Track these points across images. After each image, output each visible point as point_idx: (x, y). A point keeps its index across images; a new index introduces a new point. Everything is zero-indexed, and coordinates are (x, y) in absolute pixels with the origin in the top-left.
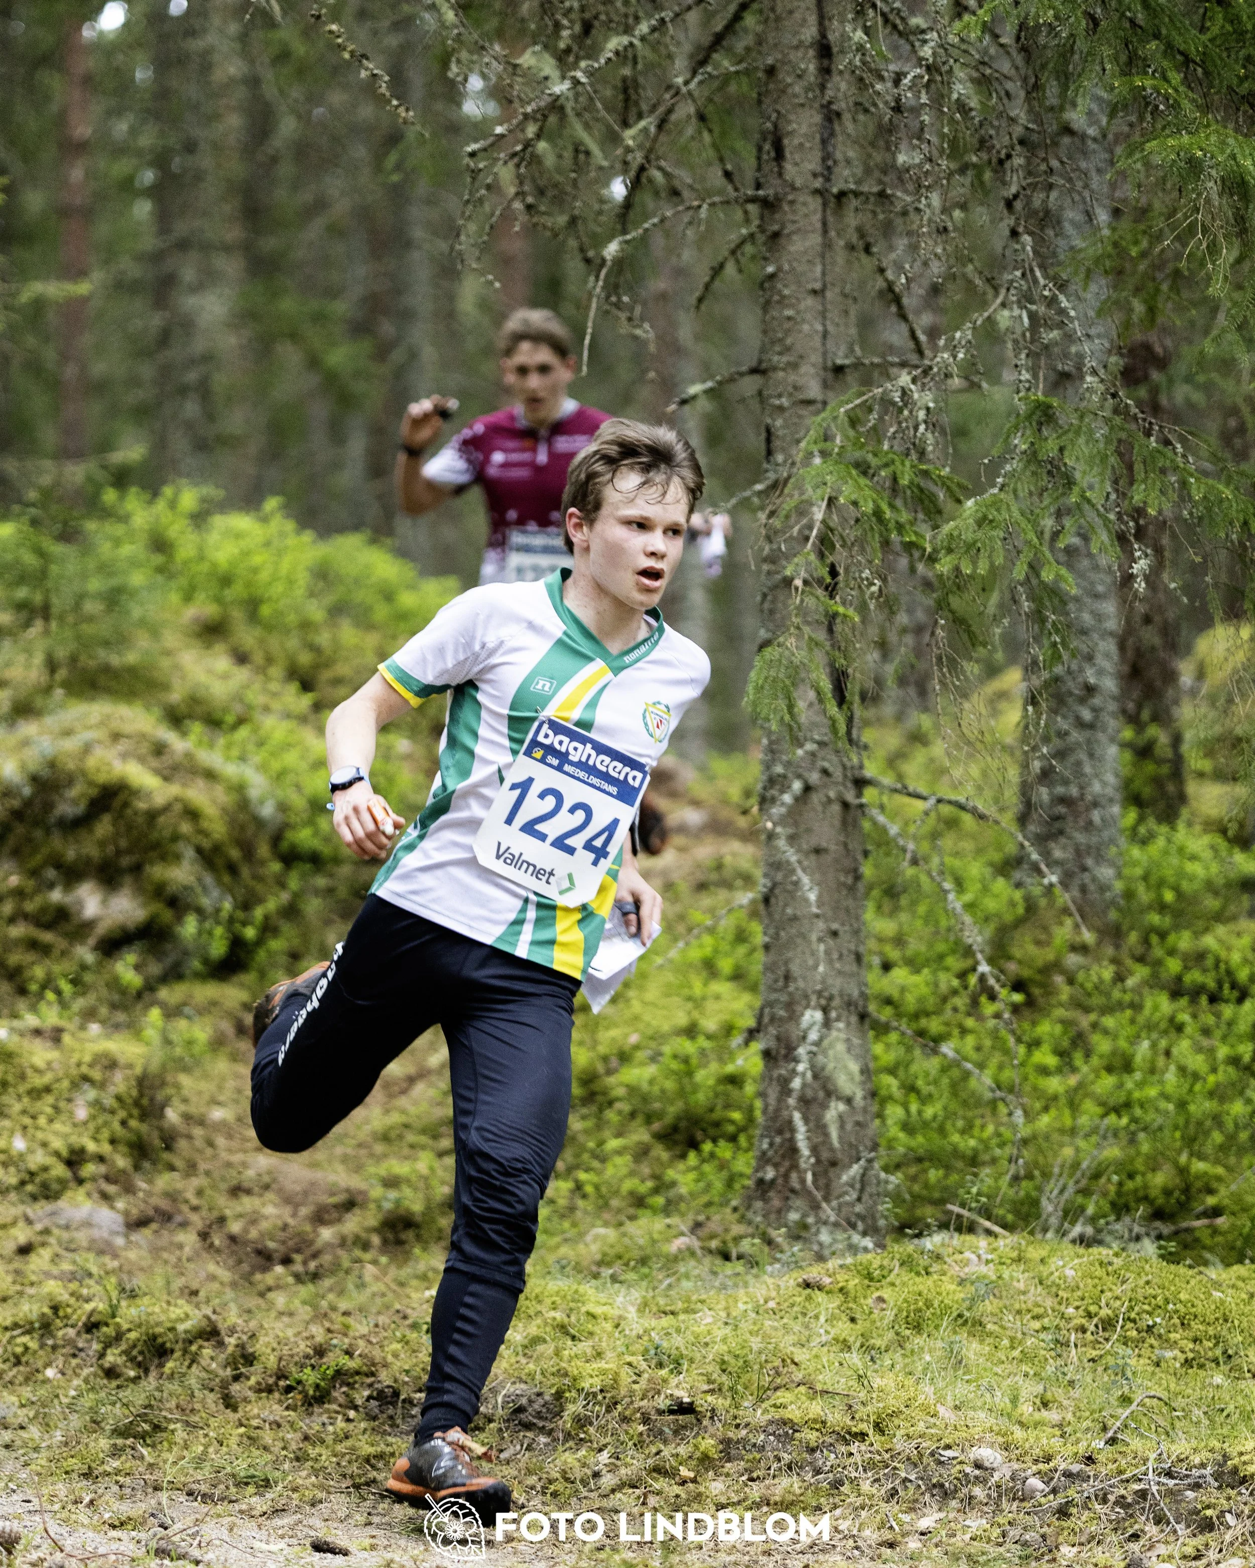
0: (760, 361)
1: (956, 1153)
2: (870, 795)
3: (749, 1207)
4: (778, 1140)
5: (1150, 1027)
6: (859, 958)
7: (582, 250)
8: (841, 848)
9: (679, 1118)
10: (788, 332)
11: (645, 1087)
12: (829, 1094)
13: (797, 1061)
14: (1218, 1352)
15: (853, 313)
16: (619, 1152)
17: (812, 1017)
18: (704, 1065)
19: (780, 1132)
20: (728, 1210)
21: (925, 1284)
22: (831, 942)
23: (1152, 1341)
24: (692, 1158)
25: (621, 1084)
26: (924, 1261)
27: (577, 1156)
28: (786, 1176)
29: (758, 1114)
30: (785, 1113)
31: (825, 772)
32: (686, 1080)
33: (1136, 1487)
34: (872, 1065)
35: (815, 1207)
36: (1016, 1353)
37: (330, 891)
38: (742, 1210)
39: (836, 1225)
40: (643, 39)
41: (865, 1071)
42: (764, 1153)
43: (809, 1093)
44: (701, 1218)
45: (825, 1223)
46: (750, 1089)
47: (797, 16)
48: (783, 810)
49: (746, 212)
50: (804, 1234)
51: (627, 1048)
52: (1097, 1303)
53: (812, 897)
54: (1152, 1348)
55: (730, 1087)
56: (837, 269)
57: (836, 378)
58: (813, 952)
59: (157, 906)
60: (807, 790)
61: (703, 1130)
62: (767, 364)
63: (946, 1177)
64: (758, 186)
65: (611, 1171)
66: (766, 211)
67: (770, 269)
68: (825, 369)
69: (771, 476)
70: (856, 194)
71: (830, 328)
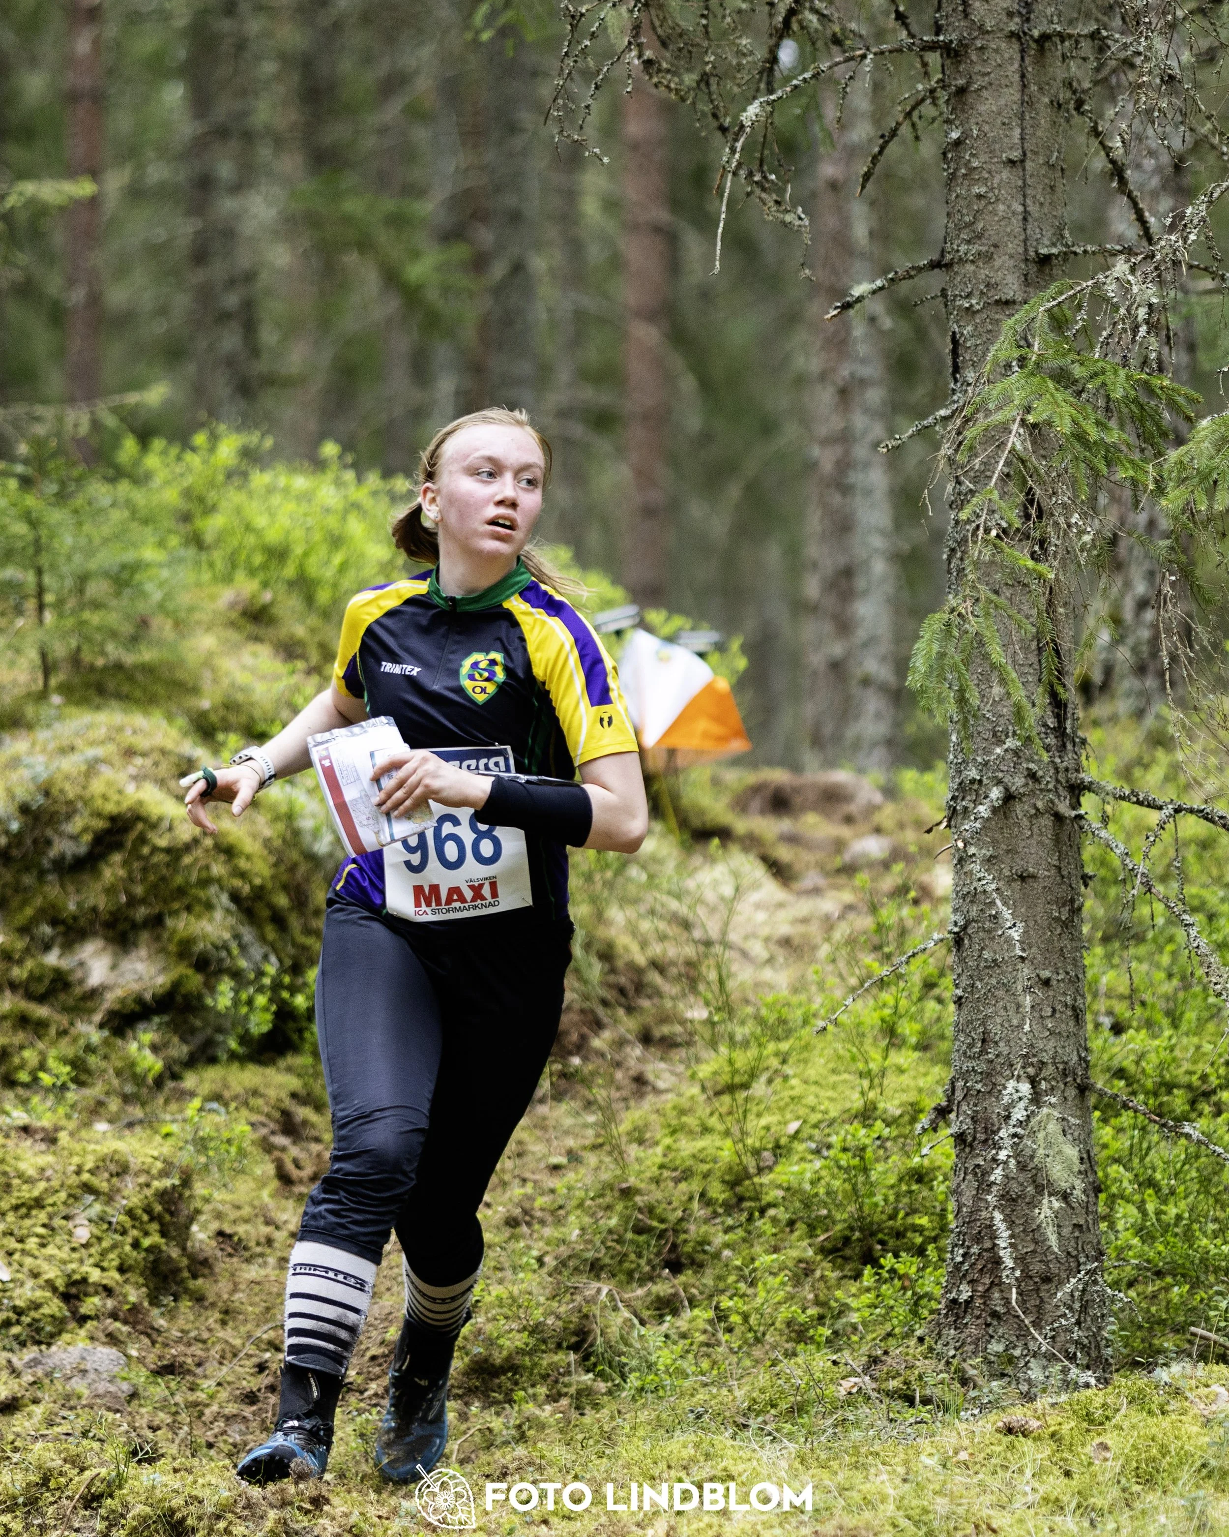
0: (944, 253)
2: (1089, 803)
3: (939, 1337)
4: (975, 1249)
6: (1077, 1015)
7: (715, 116)
8: (1053, 871)
9: (852, 1229)
10: (978, 214)
11: (807, 1187)
12: (1040, 1188)
13: (997, 1147)
15: (1059, 189)
16: (774, 1272)
17: (1016, 1090)
18: (883, 1159)
19: (978, 1239)
20: (912, 1342)
22: (1040, 993)
24: (868, 1277)
25: (777, 1185)
26: (1159, 1397)
27: (720, 1278)
28: (985, 1296)
29: (950, 1217)
30: (984, 1215)
31: (1032, 776)
32: (861, 1179)
34: (1095, 1153)
35: (1024, 1335)
38: (929, 1341)
41: (1088, 1159)
42: (957, 1268)
43: (1015, 1188)
44: (877, 1353)
45: (1035, 1356)
46: (940, 1188)
48: (978, 825)
49: (925, 65)
50: (1009, 1370)
51: (783, 1141)
53: (1015, 934)
55: (915, 1187)
56: (1039, 133)
57: (1040, 271)
58: (1018, 1006)
59: (182, 969)
60: (1009, 798)
61: (882, 1242)
62: (948, 257)
63: (1191, 1292)
64: (938, 30)
65: (762, 1294)
66: (948, 62)
67: (955, 135)
68: (1026, 261)
69: (959, 399)
70: (1062, 37)
71: (1032, 208)
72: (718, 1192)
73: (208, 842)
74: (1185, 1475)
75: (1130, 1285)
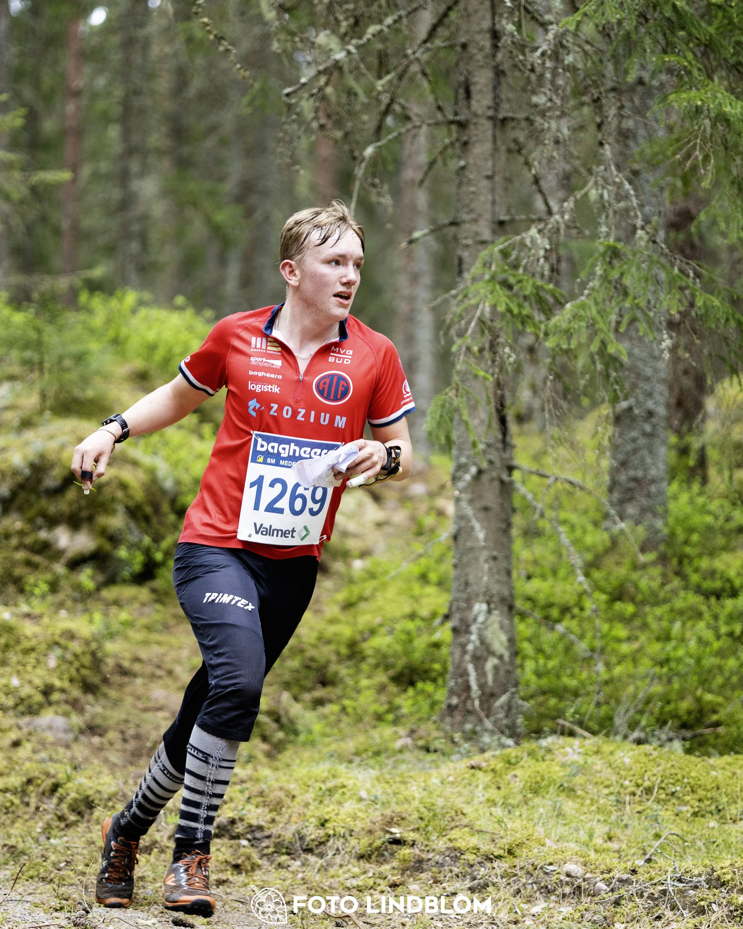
0: (455, 218)
1: (566, 689)
2: (517, 475)
3: (442, 719)
4: (460, 680)
5: (681, 613)
6: (509, 573)
8: (499, 507)
9: (404, 668)
10: (472, 201)
11: (384, 649)
12: (489, 653)
13: (471, 633)
14: (713, 807)
16: (368, 688)
17: (480, 607)
18: (419, 636)
19: (461, 676)
20: (431, 723)
21: (541, 767)
22: (492, 563)
23: (674, 801)
24: (411, 692)
25: (371, 648)
26: (541, 753)
27: (344, 690)
28: (464, 702)
29: (449, 665)
30: (464, 665)
31: (491, 462)
32: (408, 645)
33: (661, 888)
34: (515, 636)
35: (481, 721)
36: (594, 808)
38: (439, 722)
39: (493, 731)
40: (389, 27)
41: (511, 640)
42: (452, 688)
43: (479, 653)
44: (414, 727)
45: (486, 730)
46: (444, 651)
47: (480, 14)
48: (465, 484)
49: (449, 130)
50: (474, 737)
51: (374, 627)
52: (642, 777)
53: (481, 536)
54: (673, 806)
55: (434, 650)
56: (501, 163)
57: (500, 228)
58: (480, 569)
59: (102, 541)
60: (480, 472)
61: (418, 675)
62: (458, 220)
63: (559, 703)
64: (456, 114)
65: (363, 699)
66: (460, 129)
67: (462, 163)
68: (494, 222)
69: (462, 286)
70: (513, 119)
71: (498, 199)
72: (344, 651)
73: (115, 482)
74: (552, 790)
75: (532, 697)
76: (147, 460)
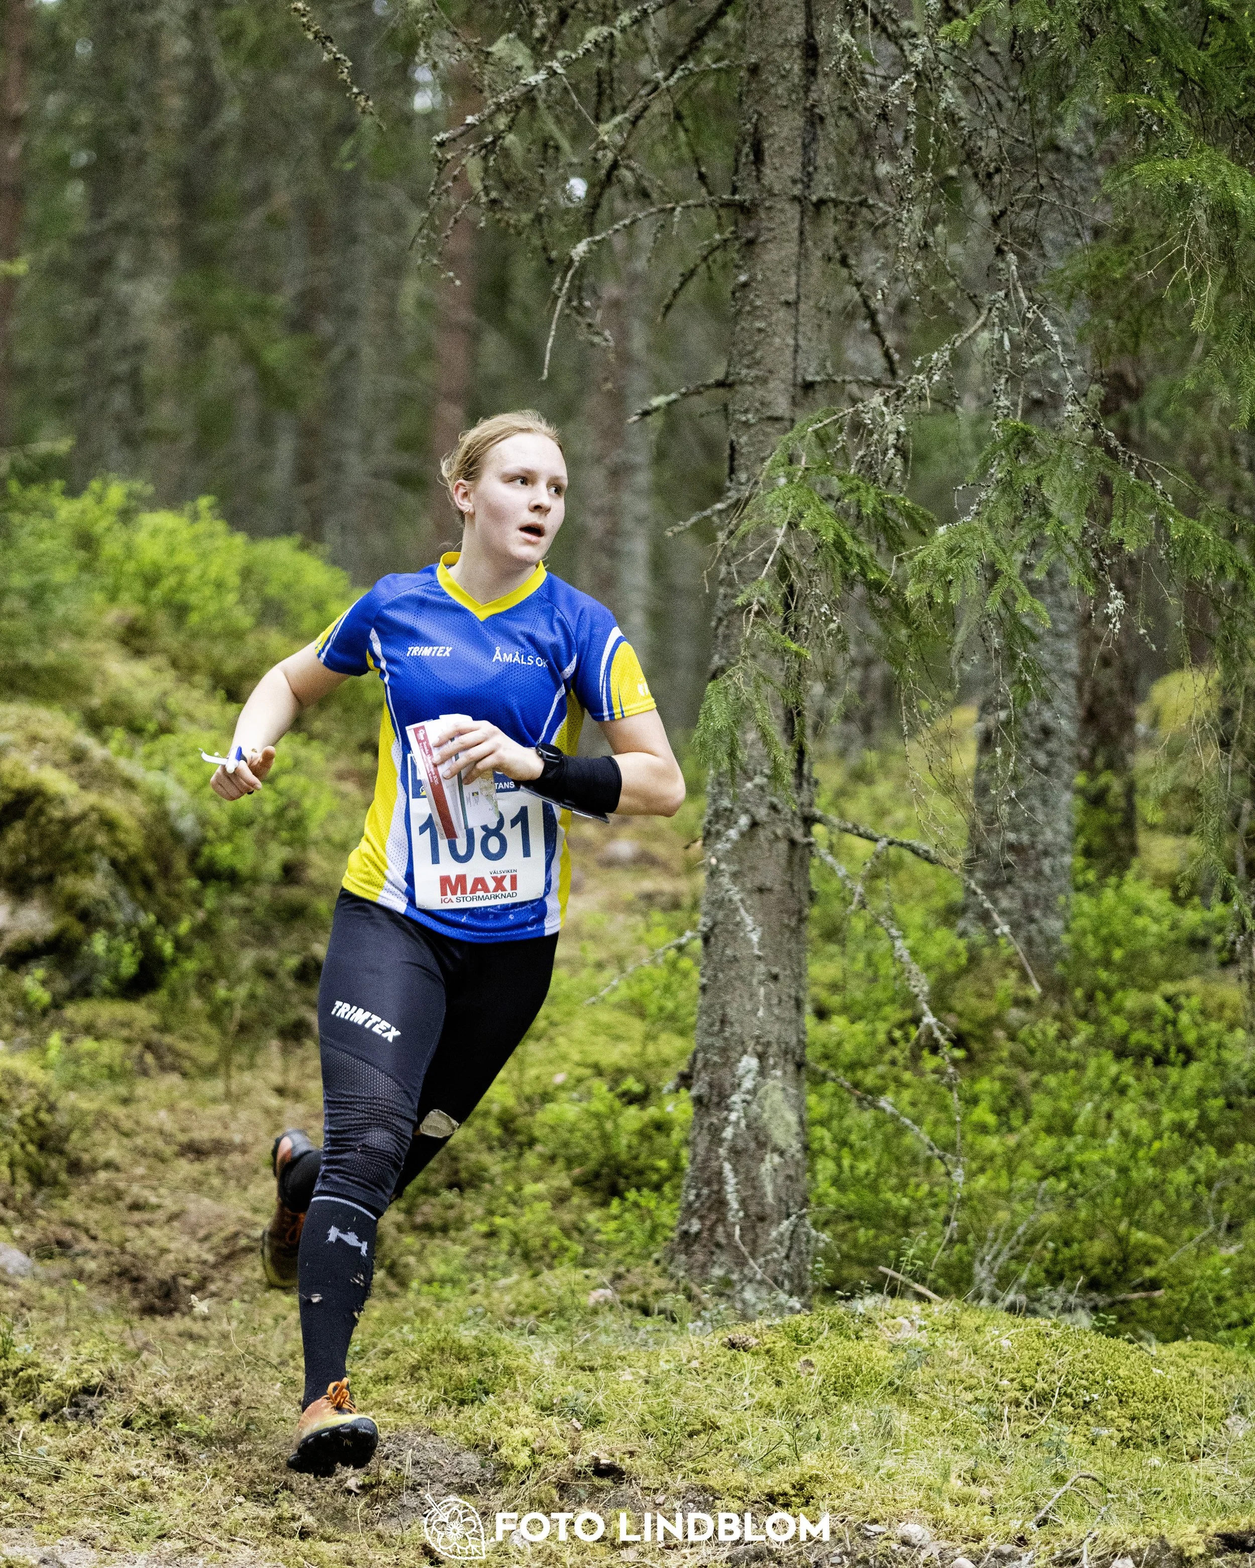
0: (727, 374)
1: (888, 1211)
2: (818, 833)
3: (672, 1260)
5: (1093, 1088)
6: (798, 1004)
7: (544, 249)
8: (786, 888)
9: (602, 1165)
10: (758, 344)
12: (761, 1145)
13: (729, 1109)
14: (1156, 1432)
15: (825, 328)
16: (538, 1198)
17: (747, 1064)
19: (708, 1183)
20: (651, 1263)
21: (854, 1349)
22: (771, 986)
23: (1088, 1418)
24: (615, 1206)
25: (544, 1125)
26: (855, 1324)
27: (494, 1199)
28: (712, 1230)
29: (685, 1163)
30: (715, 1164)
31: (773, 808)
34: (806, 1117)
35: (741, 1262)
36: (947, 1425)
37: (247, 911)
38: (664, 1263)
39: (762, 1283)
40: (623, 31)
41: (801, 1122)
42: (690, 1205)
43: (740, 1144)
44: (622, 1269)
45: (750, 1281)
46: (677, 1135)
47: (784, 13)
48: (728, 846)
49: (720, 218)
50: (728, 1291)
51: (550, 1089)
52: (1032, 1375)
53: (755, 938)
54: (1088, 1425)
55: (656, 1133)
56: (812, 281)
57: (806, 394)
58: (752, 996)
59: (68, 920)
60: (754, 825)
61: (627, 1177)
62: (731, 378)
63: (876, 1237)
64: (735, 190)
65: (528, 1216)
66: (741, 217)
67: (743, 278)
68: (794, 385)
69: (733, 495)
70: (836, 203)
71: (802, 342)
73: (94, 816)
74: (873, 1390)
75: (829, 1223)
76: (152, 779)
